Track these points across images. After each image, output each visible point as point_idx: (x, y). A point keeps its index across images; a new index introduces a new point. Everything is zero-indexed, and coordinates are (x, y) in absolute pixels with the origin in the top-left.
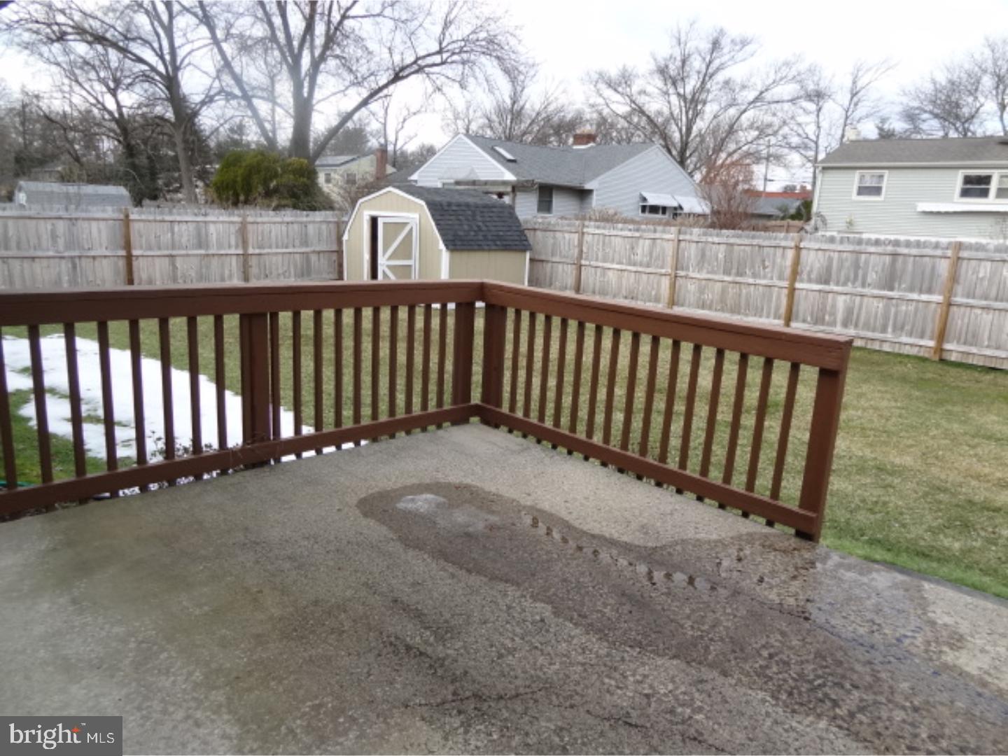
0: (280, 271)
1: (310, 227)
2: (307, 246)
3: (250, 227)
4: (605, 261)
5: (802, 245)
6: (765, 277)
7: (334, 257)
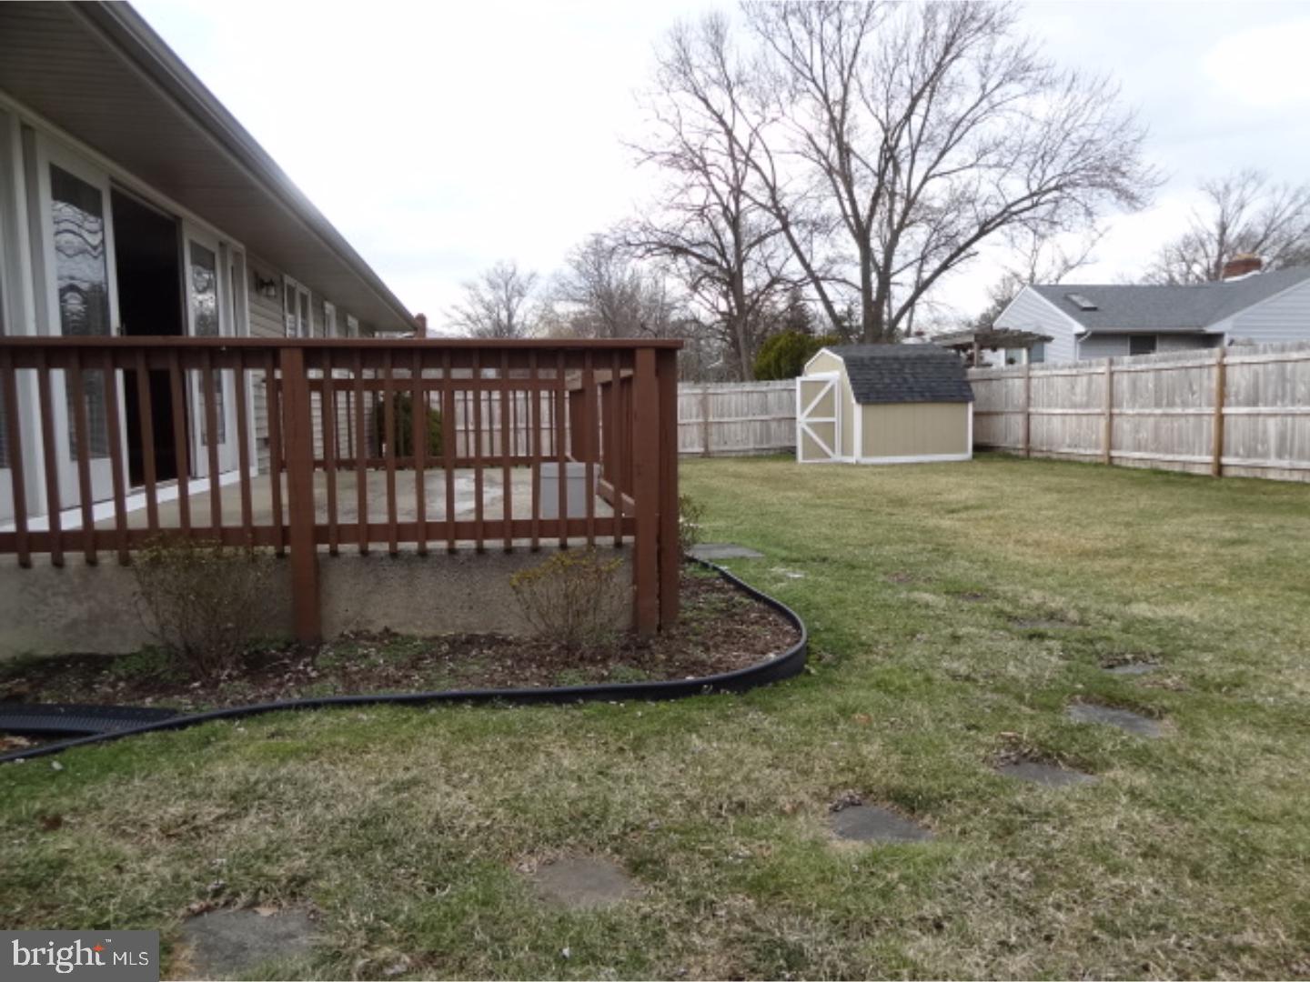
3: (711, 398)
4: (1049, 406)
5: (1226, 360)
6: (1194, 405)
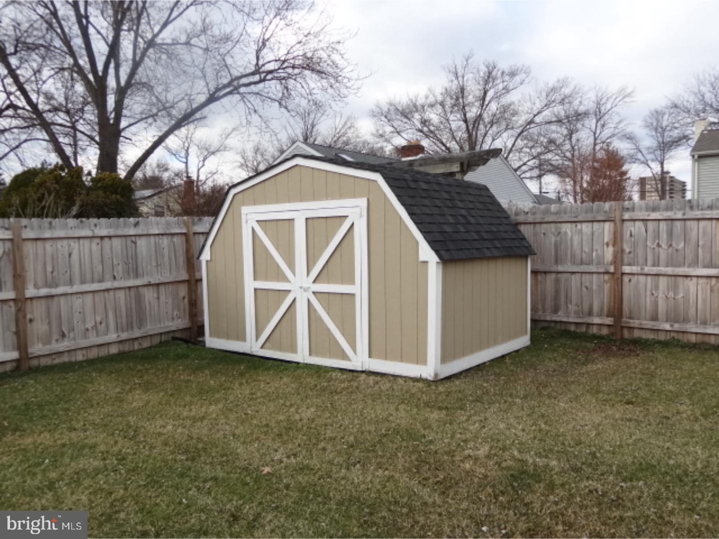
0: (89, 325)
1: (142, 243)
2: (137, 276)
7: (183, 291)
